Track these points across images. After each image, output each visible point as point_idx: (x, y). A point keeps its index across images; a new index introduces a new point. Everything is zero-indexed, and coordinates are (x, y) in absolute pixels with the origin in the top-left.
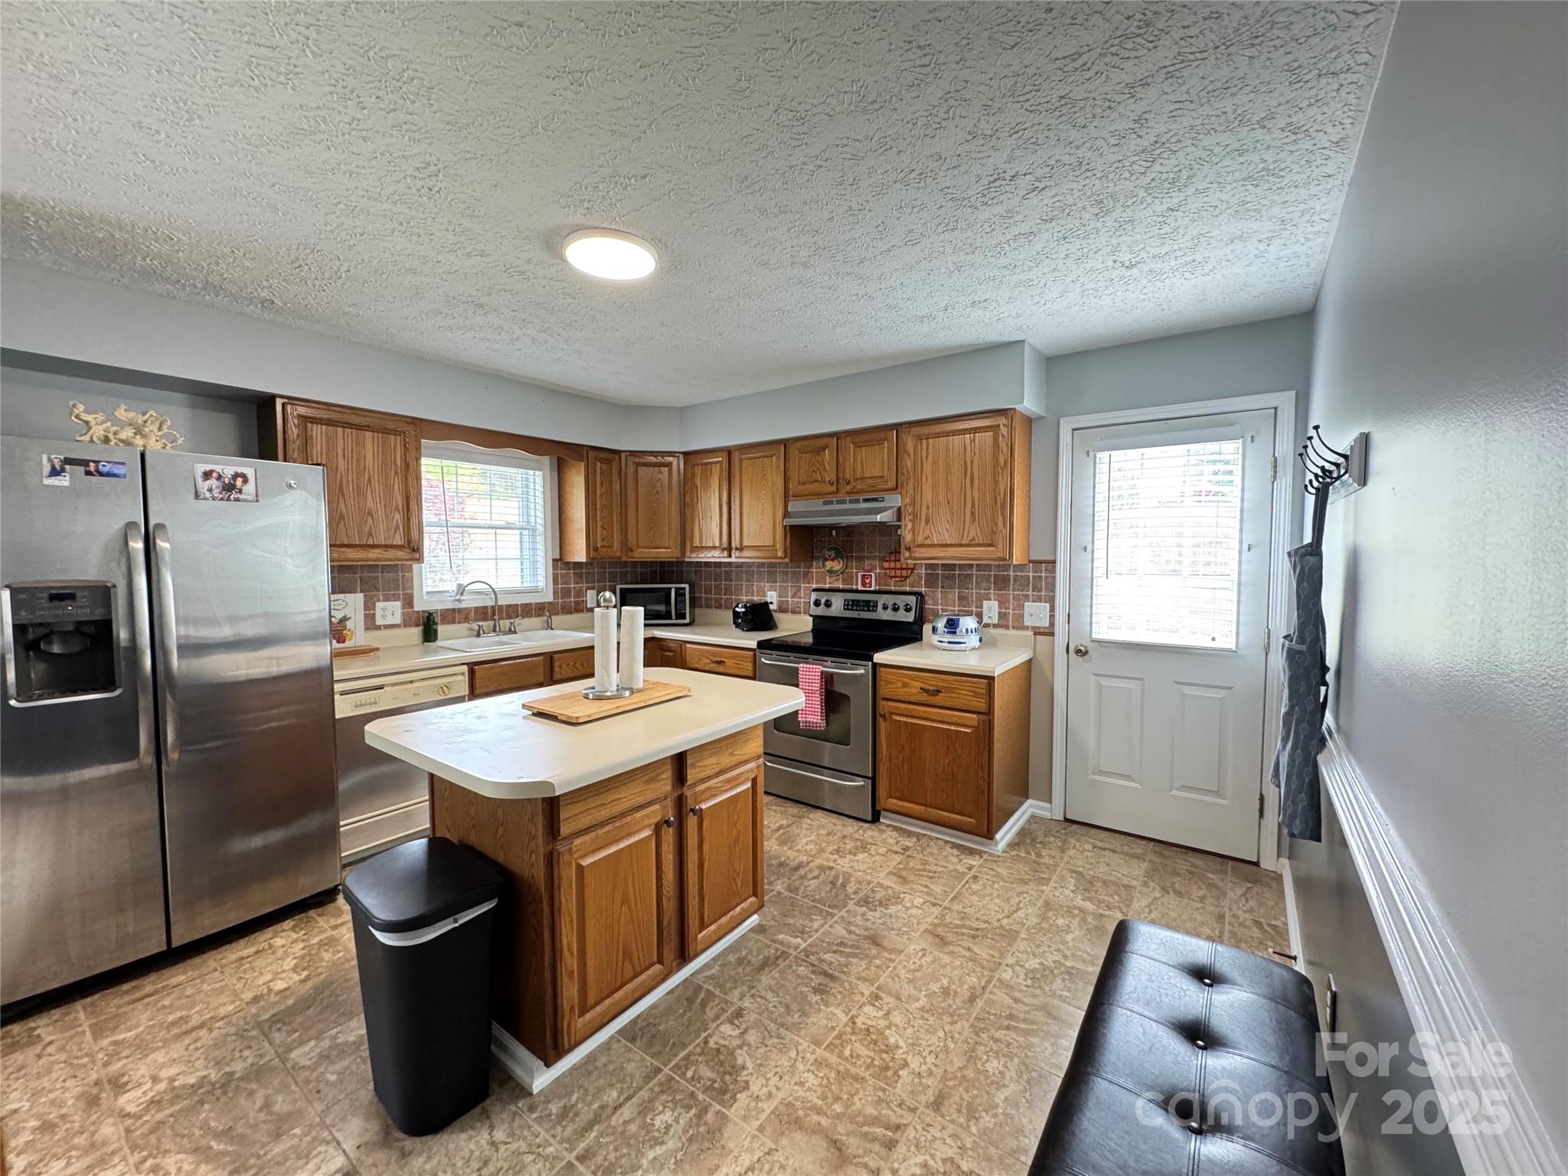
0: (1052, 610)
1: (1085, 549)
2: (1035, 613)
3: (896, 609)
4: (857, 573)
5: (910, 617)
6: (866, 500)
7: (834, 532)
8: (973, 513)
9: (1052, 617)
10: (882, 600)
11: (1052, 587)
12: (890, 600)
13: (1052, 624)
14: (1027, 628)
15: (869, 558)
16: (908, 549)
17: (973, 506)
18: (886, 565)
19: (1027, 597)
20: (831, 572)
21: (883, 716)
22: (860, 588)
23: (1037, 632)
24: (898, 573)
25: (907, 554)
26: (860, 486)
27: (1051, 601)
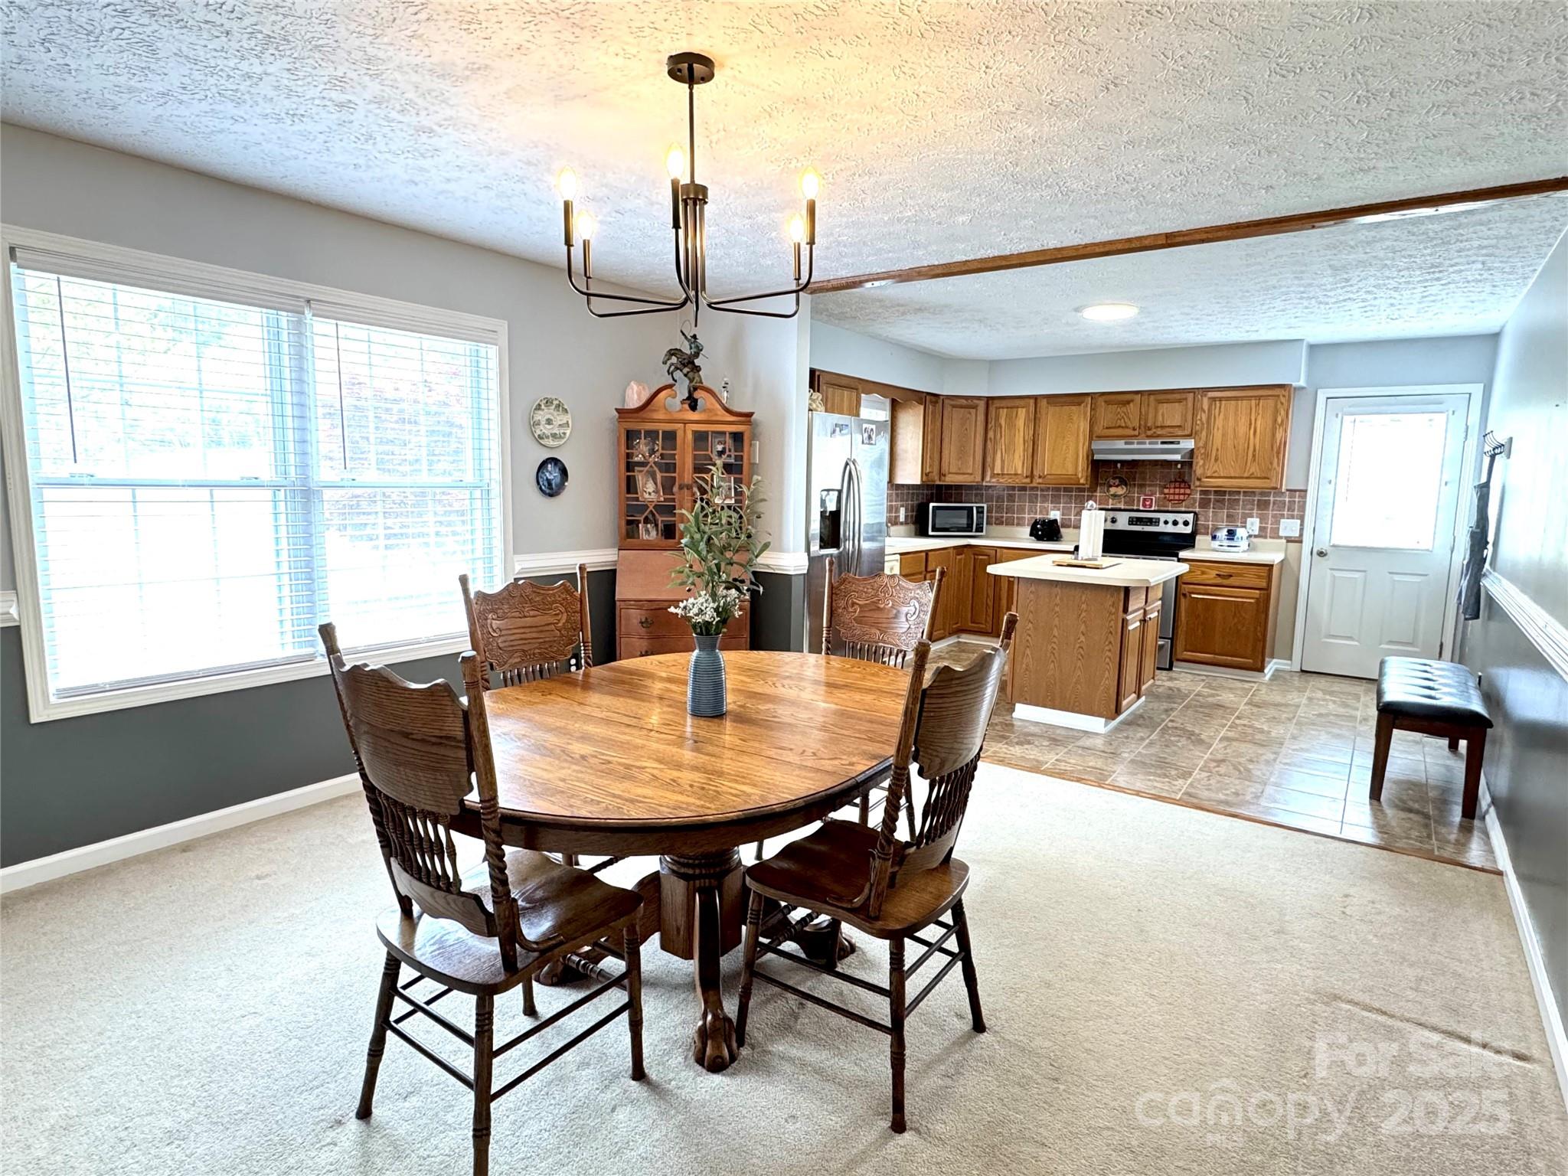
0: (1302, 524)
1: (1330, 482)
2: (1289, 527)
3: (1175, 523)
4: (1139, 498)
5: (1188, 530)
6: (1163, 443)
7: (1119, 465)
8: (1254, 456)
9: (1302, 530)
10: (1162, 517)
11: (1303, 508)
12: (1171, 517)
13: (1301, 535)
14: (1281, 538)
15: (1150, 485)
16: (1199, 479)
17: (1254, 450)
18: (1166, 491)
19: (1282, 516)
20: (1115, 496)
21: (1184, 595)
22: (1141, 508)
23: (1289, 540)
24: (1177, 497)
25: (1198, 483)
26: (1159, 432)
27: (1302, 518)
